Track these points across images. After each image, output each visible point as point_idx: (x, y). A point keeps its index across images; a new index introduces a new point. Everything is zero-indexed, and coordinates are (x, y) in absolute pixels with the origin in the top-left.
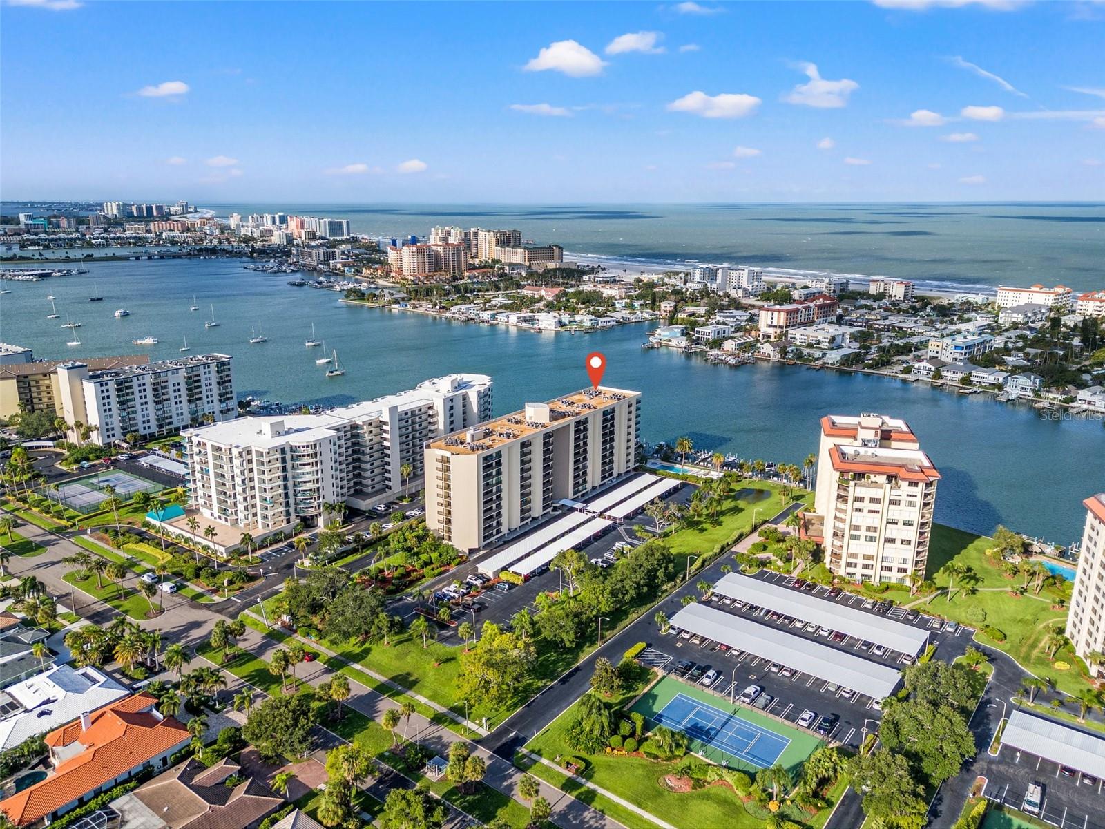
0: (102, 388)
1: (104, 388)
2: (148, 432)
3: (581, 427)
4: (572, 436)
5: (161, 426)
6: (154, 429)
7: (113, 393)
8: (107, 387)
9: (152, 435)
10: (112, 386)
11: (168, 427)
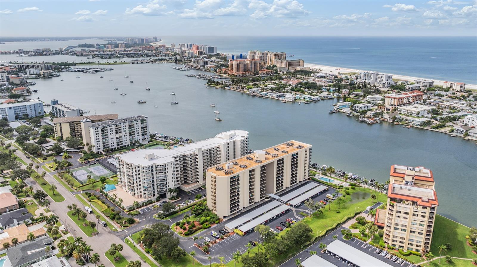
0: (96, 130)
1: (97, 130)
2: (113, 147)
3: (280, 162)
4: (275, 166)
5: (118, 145)
6: (116, 146)
7: (100, 132)
8: (98, 130)
9: (115, 148)
10: (100, 129)
11: (121, 145)
